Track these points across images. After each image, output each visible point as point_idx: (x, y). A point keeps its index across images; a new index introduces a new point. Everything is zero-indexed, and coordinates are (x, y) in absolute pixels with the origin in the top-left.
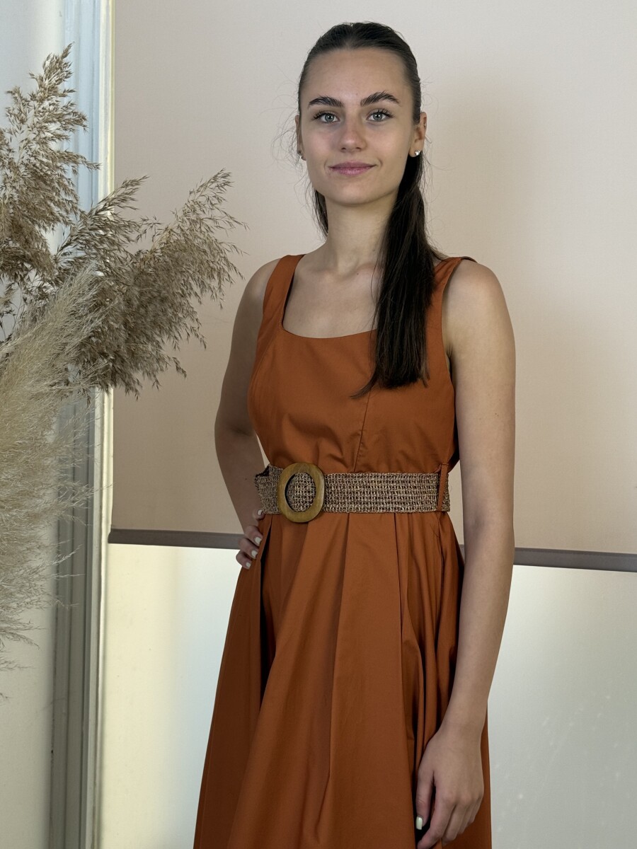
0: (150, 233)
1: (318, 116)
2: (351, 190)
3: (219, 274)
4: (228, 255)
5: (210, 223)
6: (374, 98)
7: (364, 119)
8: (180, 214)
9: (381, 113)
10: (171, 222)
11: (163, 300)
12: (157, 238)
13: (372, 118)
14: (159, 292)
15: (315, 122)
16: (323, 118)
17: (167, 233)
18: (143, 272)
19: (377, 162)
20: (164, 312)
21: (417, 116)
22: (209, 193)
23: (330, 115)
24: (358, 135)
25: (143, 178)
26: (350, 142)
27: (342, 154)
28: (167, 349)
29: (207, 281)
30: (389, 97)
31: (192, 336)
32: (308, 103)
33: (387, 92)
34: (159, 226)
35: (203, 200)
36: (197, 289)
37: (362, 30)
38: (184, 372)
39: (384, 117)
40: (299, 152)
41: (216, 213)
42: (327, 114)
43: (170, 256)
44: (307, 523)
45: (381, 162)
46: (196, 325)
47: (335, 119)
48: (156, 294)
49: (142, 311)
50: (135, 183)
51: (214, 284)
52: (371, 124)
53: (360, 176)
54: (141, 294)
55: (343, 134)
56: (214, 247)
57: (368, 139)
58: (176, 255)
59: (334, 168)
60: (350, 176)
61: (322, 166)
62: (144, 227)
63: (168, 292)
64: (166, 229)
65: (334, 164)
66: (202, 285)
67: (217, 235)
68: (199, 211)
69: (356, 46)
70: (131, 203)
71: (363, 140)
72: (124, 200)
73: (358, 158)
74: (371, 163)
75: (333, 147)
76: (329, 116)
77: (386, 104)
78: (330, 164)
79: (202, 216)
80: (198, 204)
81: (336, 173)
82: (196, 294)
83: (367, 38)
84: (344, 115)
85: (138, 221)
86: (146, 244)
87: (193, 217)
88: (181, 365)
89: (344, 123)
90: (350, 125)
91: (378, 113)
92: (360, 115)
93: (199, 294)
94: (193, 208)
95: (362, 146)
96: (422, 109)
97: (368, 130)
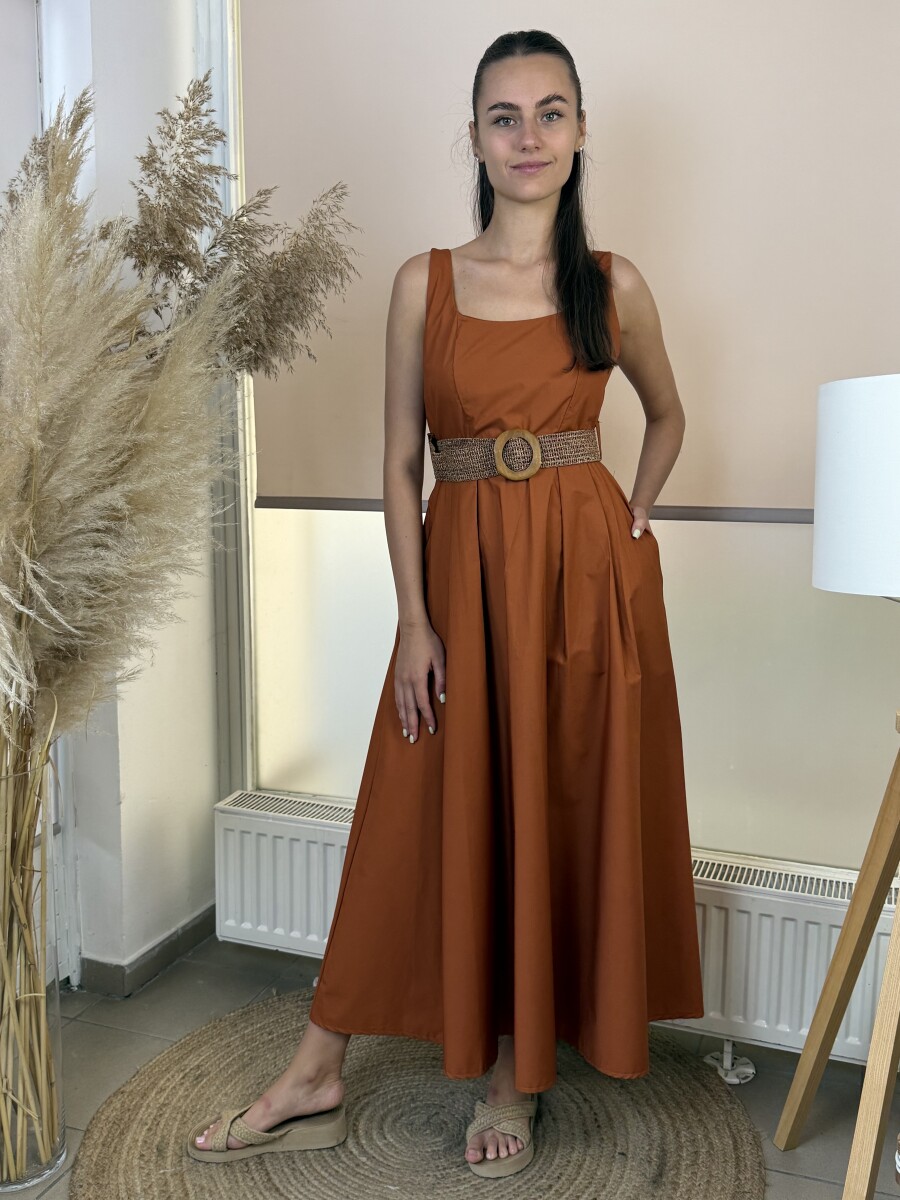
0: (281, 237)
1: (497, 121)
2: (531, 188)
3: (341, 273)
4: (348, 257)
5: (331, 228)
6: (547, 101)
7: (539, 120)
8: (306, 221)
9: (553, 114)
10: (298, 227)
11: (295, 295)
12: (287, 242)
13: (545, 119)
14: (291, 288)
15: (494, 126)
16: (501, 123)
17: (295, 238)
18: (277, 271)
19: (552, 159)
20: (297, 306)
21: (580, 115)
22: (329, 201)
23: (508, 119)
24: (537, 136)
25: (275, 187)
26: (530, 142)
27: (522, 154)
28: (300, 337)
29: (331, 279)
30: (559, 98)
31: (320, 327)
32: (486, 109)
33: (558, 94)
34: (289, 231)
35: (324, 208)
36: (323, 286)
37: (528, 38)
38: (314, 358)
39: (555, 117)
40: (476, 155)
41: (336, 220)
42: (504, 118)
43: (299, 257)
44: (528, 480)
45: (556, 159)
46: (322, 318)
47: (512, 122)
48: (289, 290)
49: (278, 304)
50: (267, 192)
51: (338, 281)
52: (545, 124)
53: (538, 174)
54: (277, 289)
55: (522, 136)
56: (336, 248)
57: (544, 138)
58: (305, 256)
59: (515, 167)
60: (530, 175)
61: (504, 167)
62: (275, 233)
63: (299, 288)
64: (295, 234)
65: (515, 164)
66: (328, 282)
67: (338, 238)
68: (321, 217)
69: (526, 53)
70: (265, 210)
71: (540, 140)
72: (259, 207)
73: (537, 157)
74: (546, 160)
75: (514, 147)
76: (505, 119)
77: (557, 104)
78: (510, 164)
79: (324, 222)
80: (321, 212)
81: (517, 172)
82: (323, 291)
83: (535, 46)
84: (521, 118)
85: (272, 226)
86: (278, 247)
87: (317, 223)
88: (312, 352)
89: (521, 125)
90: (528, 126)
91: (550, 114)
92: (535, 117)
93: (325, 290)
94: (316, 215)
95: (540, 146)
96: (583, 107)
97: (544, 130)
